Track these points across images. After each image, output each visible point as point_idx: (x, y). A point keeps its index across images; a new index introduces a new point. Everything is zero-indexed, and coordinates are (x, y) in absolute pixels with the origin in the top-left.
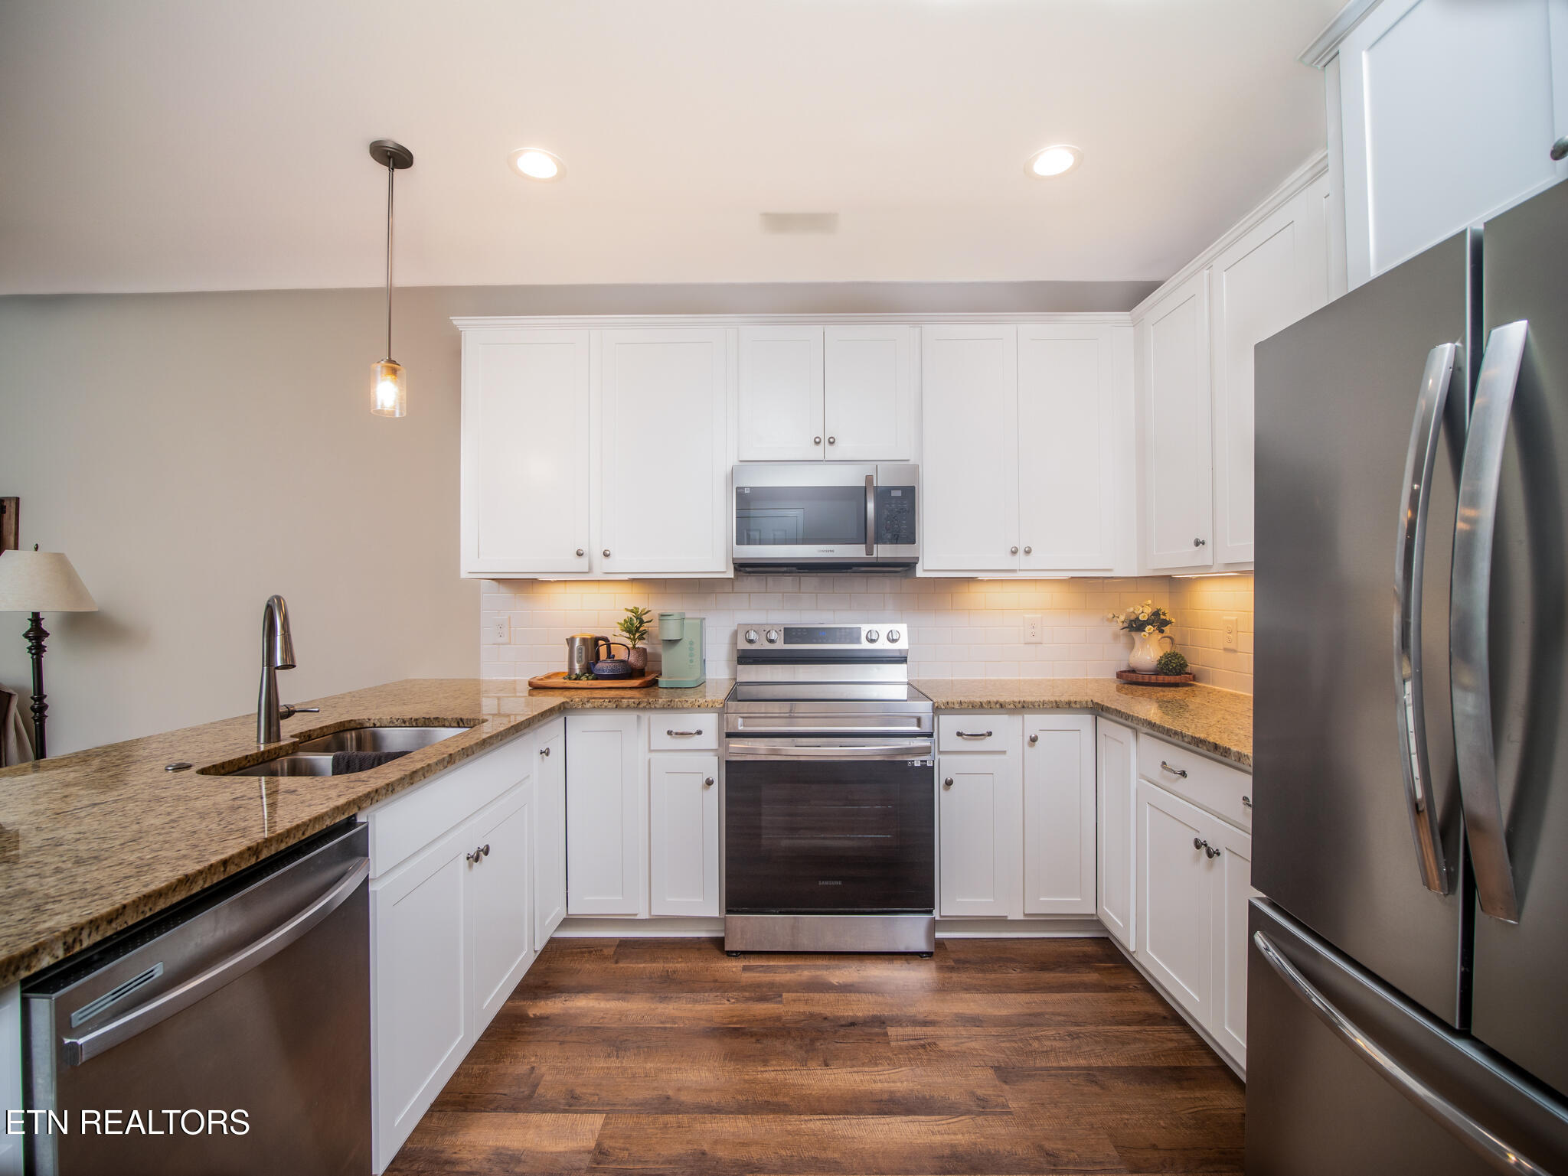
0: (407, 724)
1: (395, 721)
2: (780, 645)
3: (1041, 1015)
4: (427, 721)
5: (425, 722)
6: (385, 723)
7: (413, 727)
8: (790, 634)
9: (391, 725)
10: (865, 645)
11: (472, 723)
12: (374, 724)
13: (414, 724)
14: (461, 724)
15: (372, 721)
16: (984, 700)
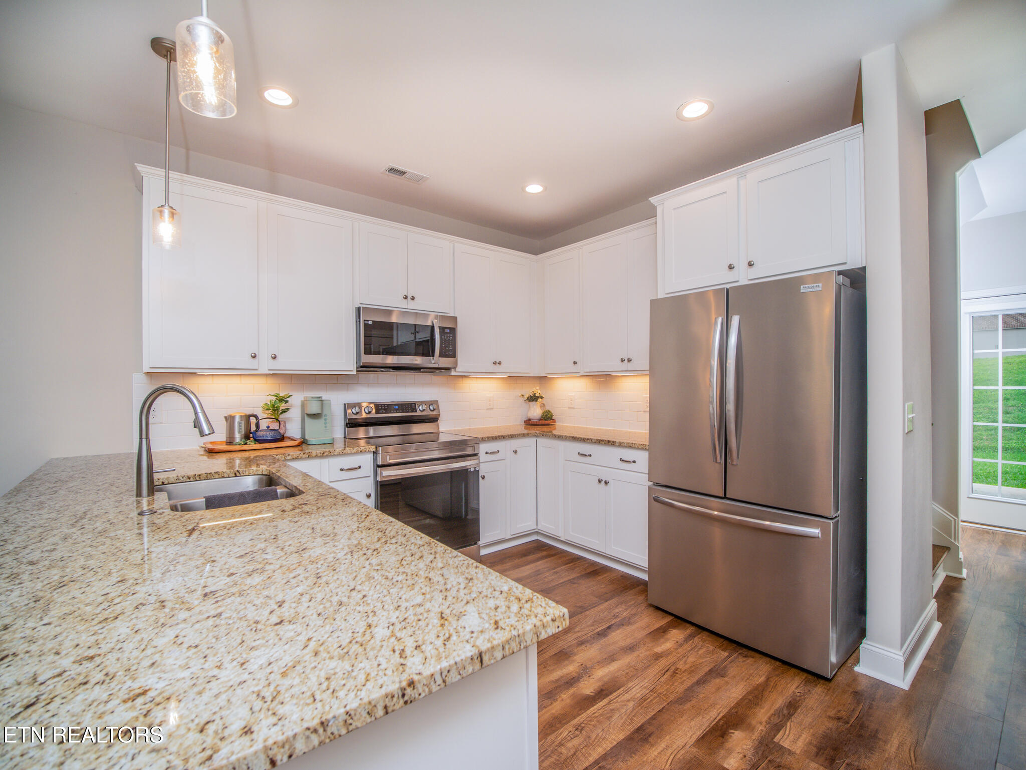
0: (192, 479)
1: (181, 478)
2: (373, 415)
3: (539, 570)
4: (209, 475)
5: (207, 476)
6: (172, 480)
7: (196, 481)
8: (379, 408)
9: (178, 481)
10: (418, 413)
11: (247, 473)
12: (163, 483)
13: (198, 479)
14: (238, 474)
15: (161, 481)
16: (497, 435)
